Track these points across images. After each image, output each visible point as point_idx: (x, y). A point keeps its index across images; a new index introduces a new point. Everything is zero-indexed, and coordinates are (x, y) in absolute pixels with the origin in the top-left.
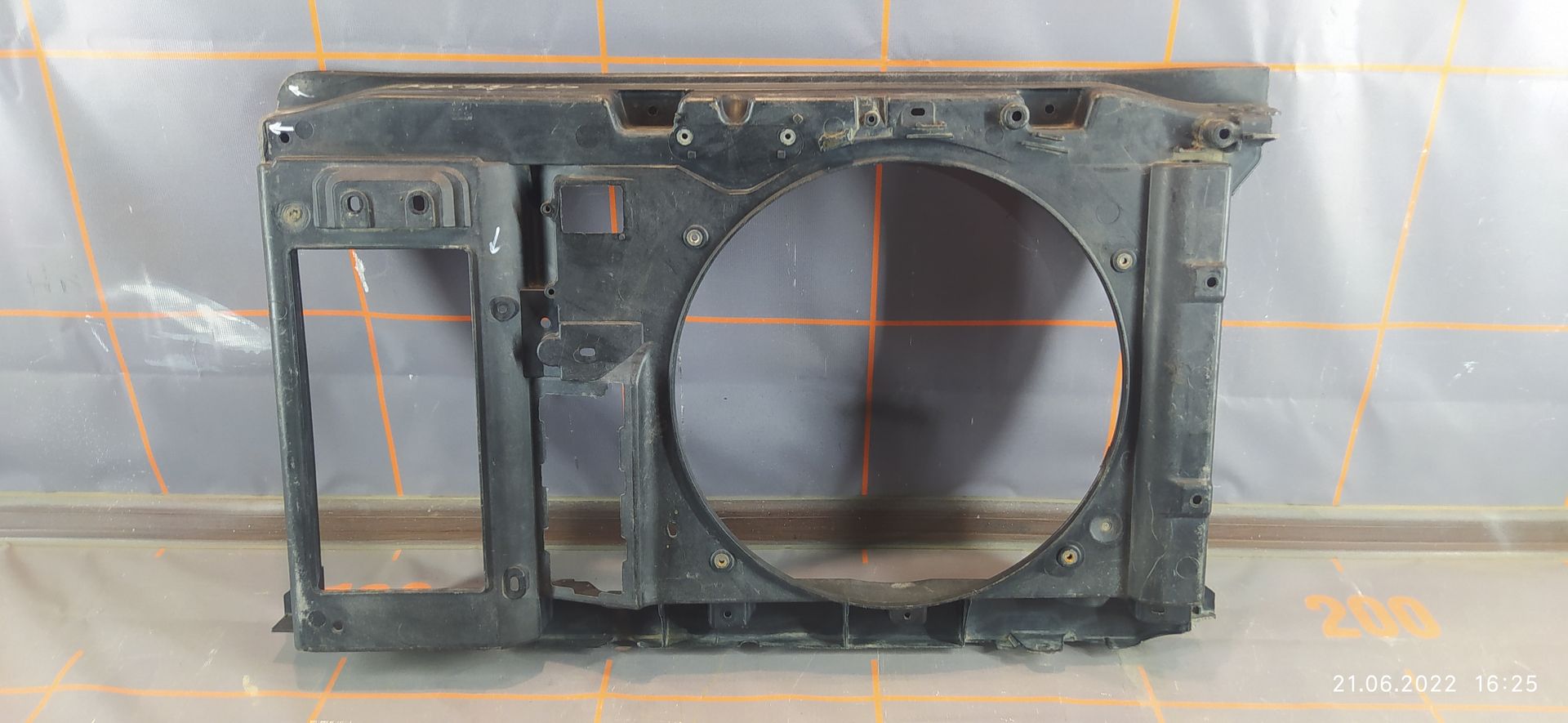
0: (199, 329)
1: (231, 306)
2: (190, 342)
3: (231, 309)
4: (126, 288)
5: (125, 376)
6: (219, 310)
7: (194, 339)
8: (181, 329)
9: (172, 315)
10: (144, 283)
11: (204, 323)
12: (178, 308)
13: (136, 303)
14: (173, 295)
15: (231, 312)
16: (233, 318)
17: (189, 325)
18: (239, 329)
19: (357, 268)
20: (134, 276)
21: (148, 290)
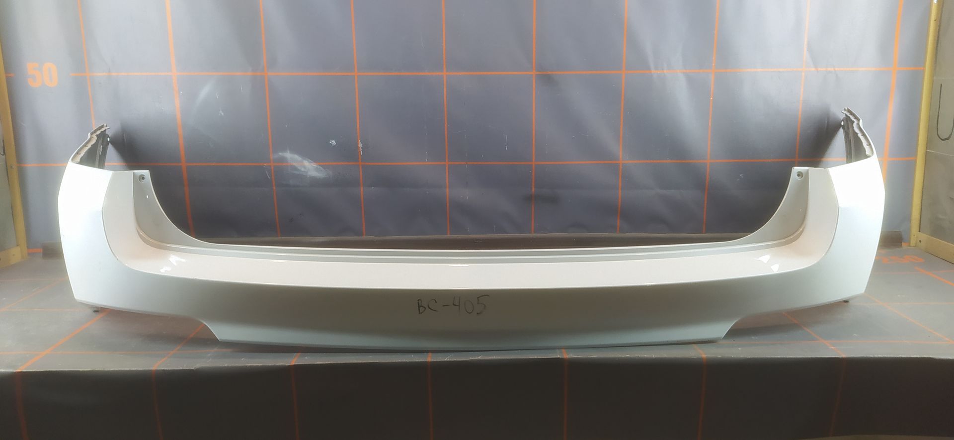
0: (303, 169)
1: (315, 161)
2: (300, 174)
3: (315, 162)
4: (280, 154)
5: (274, 188)
6: (310, 163)
7: (302, 173)
8: (297, 169)
9: (295, 164)
10: (287, 152)
11: (305, 167)
12: (297, 161)
13: (283, 160)
14: (296, 157)
15: (315, 164)
16: (315, 165)
17: (299, 168)
18: (316, 169)
19: (359, 146)
20: (284, 150)
21: (288, 155)
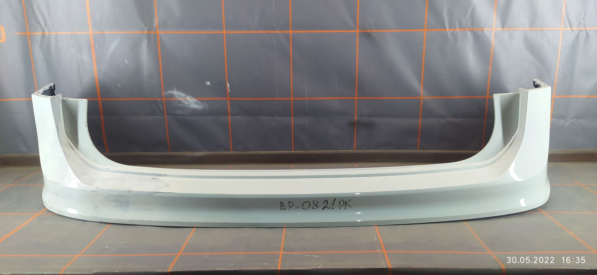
0: (186, 103)
1: (195, 97)
2: (184, 106)
4: (170, 92)
5: (166, 116)
6: (191, 98)
7: (185, 106)
8: (182, 103)
9: (180, 99)
10: (174, 91)
11: (188, 101)
12: (182, 97)
13: (172, 96)
14: (181, 94)
15: (195, 99)
17: (184, 102)
18: (196, 103)
19: (227, 86)
20: (172, 89)
